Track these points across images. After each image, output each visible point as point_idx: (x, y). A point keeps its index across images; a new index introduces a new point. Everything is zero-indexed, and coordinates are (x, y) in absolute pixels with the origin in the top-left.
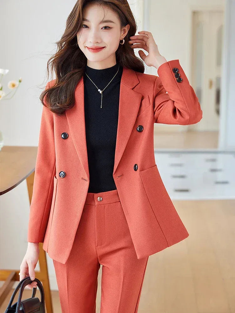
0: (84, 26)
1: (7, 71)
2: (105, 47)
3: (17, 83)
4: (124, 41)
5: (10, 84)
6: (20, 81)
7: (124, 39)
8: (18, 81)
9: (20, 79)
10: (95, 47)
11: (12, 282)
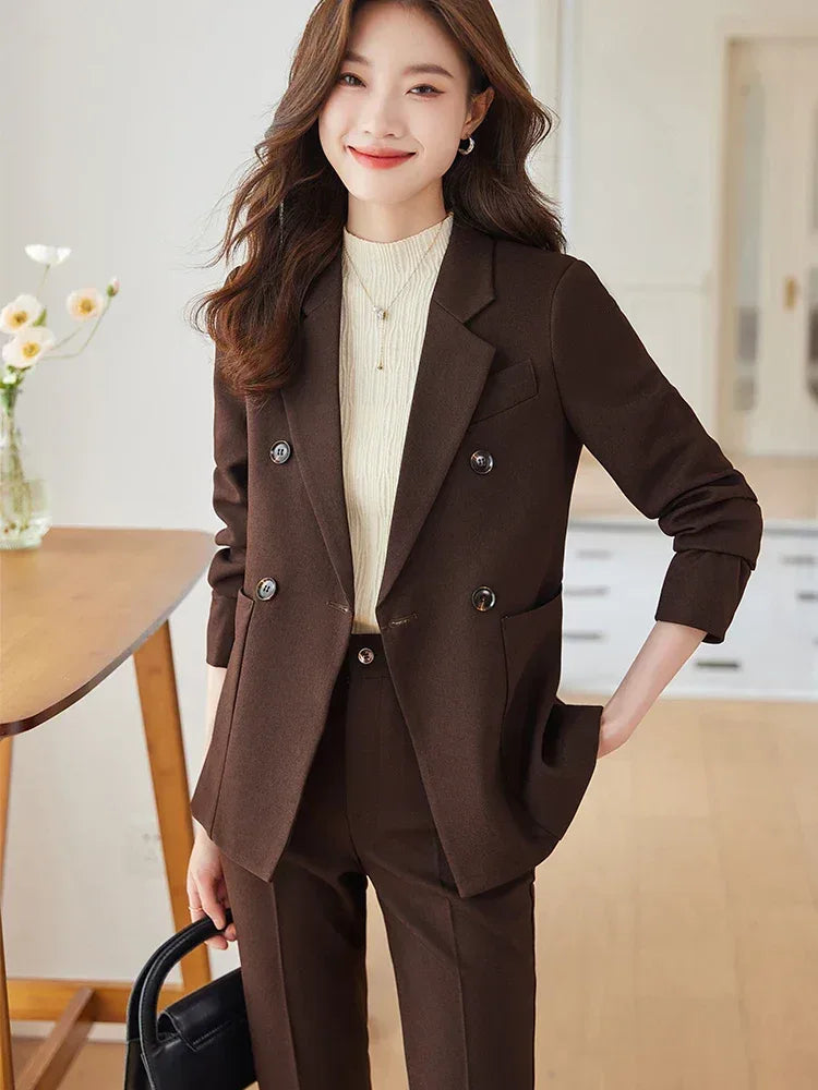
0: (348, 79)
1: (64, 253)
2: (414, 154)
3: (100, 300)
4: (472, 142)
5: (72, 300)
6: (112, 293)
7: (473, 136)
8: (105, 289)
9: (112, 282)
10: (382, 150)
11: (83, 1027)
